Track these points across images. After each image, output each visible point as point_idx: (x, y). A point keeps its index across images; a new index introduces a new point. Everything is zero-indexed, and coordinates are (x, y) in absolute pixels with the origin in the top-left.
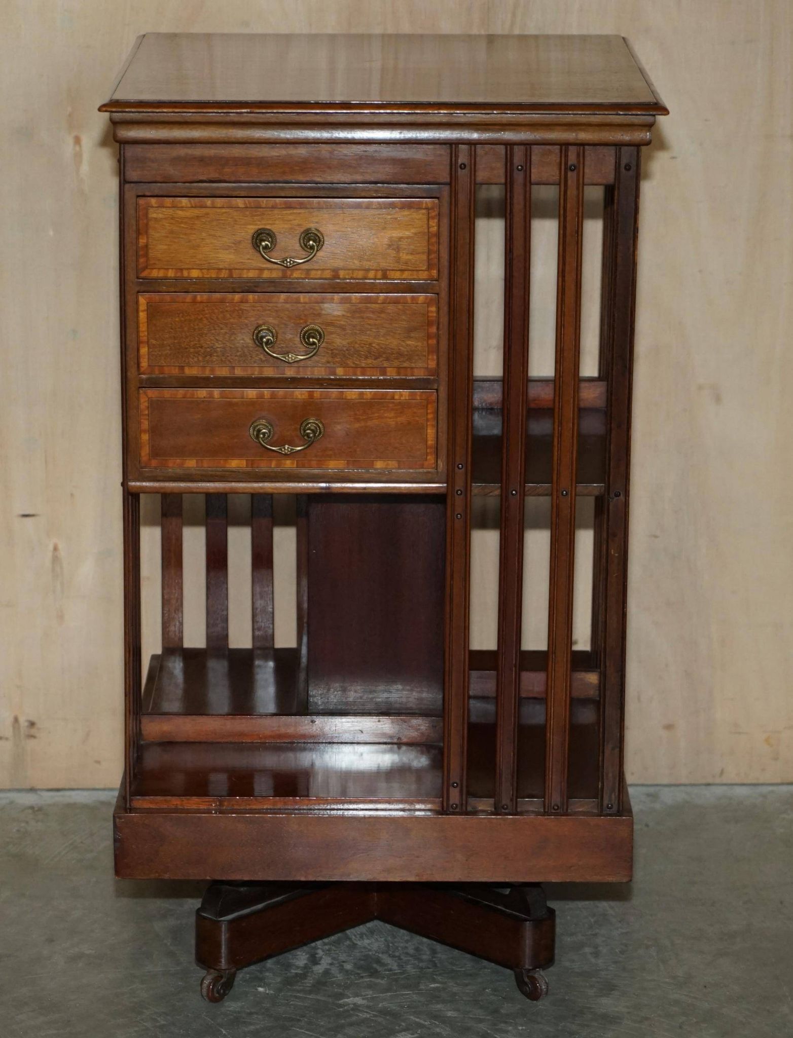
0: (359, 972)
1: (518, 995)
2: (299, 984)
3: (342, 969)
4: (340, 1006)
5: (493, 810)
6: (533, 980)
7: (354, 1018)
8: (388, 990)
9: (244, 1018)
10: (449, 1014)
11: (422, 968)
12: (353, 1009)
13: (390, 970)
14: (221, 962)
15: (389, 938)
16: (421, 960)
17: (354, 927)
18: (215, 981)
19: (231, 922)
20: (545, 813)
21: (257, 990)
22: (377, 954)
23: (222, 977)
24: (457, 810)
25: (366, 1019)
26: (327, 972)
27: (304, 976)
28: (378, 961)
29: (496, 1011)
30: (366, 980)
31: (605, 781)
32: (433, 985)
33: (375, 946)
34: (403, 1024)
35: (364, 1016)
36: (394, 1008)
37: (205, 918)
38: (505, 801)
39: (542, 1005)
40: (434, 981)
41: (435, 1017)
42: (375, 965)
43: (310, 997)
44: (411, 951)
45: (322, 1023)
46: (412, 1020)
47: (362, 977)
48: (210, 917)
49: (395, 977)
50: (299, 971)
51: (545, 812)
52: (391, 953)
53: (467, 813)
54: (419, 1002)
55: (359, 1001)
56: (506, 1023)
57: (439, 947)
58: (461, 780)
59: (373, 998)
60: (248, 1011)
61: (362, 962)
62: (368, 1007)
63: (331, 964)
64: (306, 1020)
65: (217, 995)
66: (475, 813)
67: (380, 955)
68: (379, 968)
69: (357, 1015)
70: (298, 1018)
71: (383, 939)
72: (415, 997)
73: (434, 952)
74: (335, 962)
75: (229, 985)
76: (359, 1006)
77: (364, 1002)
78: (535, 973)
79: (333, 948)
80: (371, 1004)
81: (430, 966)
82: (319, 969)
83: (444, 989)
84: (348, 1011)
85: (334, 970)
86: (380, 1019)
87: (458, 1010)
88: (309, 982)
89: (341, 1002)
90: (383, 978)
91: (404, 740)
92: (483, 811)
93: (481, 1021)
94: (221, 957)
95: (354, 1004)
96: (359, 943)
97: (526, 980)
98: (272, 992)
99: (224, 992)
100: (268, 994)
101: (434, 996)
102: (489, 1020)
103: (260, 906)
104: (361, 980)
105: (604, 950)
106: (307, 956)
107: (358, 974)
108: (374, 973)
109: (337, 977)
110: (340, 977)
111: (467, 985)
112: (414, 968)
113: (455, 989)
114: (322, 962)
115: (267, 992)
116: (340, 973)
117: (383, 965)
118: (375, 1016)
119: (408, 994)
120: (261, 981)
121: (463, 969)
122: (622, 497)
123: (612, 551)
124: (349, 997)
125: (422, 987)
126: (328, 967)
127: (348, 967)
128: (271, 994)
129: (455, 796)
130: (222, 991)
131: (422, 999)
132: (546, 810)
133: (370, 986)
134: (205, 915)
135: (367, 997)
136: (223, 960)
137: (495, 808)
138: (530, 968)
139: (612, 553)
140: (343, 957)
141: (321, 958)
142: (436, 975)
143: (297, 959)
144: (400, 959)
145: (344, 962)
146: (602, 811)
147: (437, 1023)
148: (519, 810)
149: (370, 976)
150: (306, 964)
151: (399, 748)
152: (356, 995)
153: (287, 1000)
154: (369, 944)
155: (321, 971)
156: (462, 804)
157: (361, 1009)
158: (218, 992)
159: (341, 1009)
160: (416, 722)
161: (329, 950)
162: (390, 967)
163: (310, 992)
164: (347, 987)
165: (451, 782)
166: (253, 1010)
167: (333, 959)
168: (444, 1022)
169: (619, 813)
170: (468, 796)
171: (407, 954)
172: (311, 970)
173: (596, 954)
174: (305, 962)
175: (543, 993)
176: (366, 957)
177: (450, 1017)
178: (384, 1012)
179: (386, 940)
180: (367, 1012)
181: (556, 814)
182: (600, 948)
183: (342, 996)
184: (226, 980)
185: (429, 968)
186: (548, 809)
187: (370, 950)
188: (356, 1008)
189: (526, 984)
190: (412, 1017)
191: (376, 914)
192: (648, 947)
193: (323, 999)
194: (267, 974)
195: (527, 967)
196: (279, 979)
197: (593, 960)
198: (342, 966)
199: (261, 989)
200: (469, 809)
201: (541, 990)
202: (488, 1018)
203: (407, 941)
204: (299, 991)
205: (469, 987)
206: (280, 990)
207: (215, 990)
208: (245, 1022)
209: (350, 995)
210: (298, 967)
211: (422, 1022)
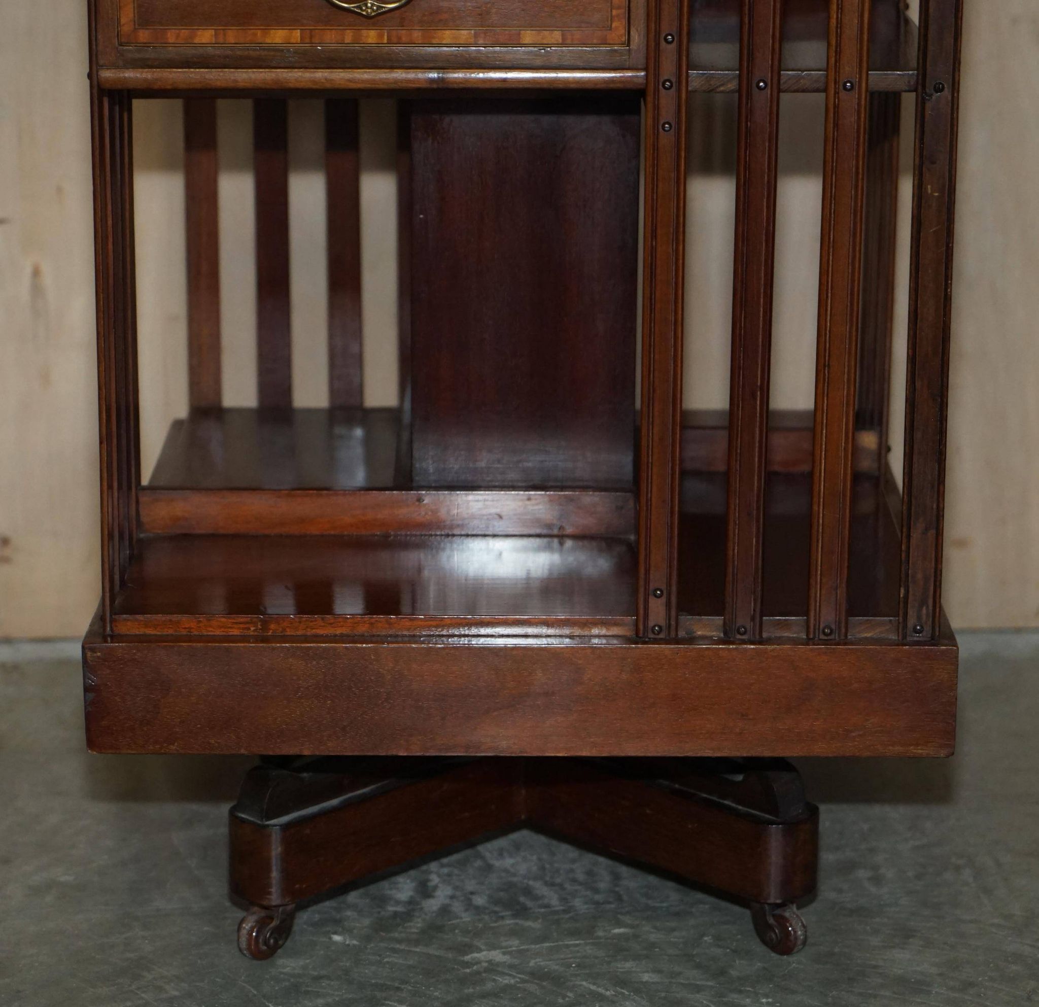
0: (497, 909)
1: (759, 948)
2: (400, 929)
3: (469, 905)
4: (467, 965)
5: (722, 635)
6: (782, 922)
7: (489, 986)
8: (544, 938)
9: (307, 986)
10: (646, 977)
11: (597, 903)
12: (486, 970)
13: (547, 906)
14: (270, 893)
15: (545, 856)
16: (596, 891)
17: (488, 839)
18: (261, 925)
19: (285, 827)
20: (808, 641)
21: (330, 938)
22: (526, 881)
23: (271, 918)
24: (662, 636)
25: (508, 987)
26: (445, 911)
27: (408, 916)
28: (528, 892)
29: (722, 972)
30: (508, 922)
31: (911, 585)
32: (617, 931)
33: (523, 869)
34: (570, 994)
35: (506, 981)
36: (557, 967)
37: (243, 821)
38: (743, 620)
39: (796, 962)
40: (619, 924)
41: (621, 982)
42: (522, 899)
43: (418, 950)
44: (581, 877)
45: (436, 994)
46: (585, 988)
47: (503, 918)
48: (252, 819)
49: (556, 917)
50: (399, 909)
51: (808, 639)
52: (548, 879)
53: (677, 641)
54: (596, 957)
55: (497, 956)
56: (740, 992)
57: (624, 870)
58: (669, 585)
59: (520, 952)
60: (316, 973)
61: (502, 894)
62: (511, 967)
63: (452, 897)
64: (410, 988)
65: (265, 948)
66: (691, 640)
67: (531, 883)
68: (529, 904)
69: (494, 980)
70: (397, 985)
71: (535, 857)
72: (589, 950)
73: (616, 877)
74: (458, 893)
75: (284, 931)
76: (498, 964)
77: (506, 958)
78: (784, 911)
79: (456, 871)
80: (516, 961)
81: (611, 900)
82: (432, 905)
83: (636, 936)
84: (478, 973)
85: (457, 907)
86: (532, 987)
87: (659, 971)
88: (417, 924)
89: (467, 958)
90: (536, 919)
91: (569, 530)
92: (703, 638)
93: (698, 989)
94: (269, 885)
95: (490, 962)
96: (497, 863)
97: (771, 921)
98: (355, 942)
99: (276, 941)
100: (348, 945)
101: (618, 949)
102: (712, 987)
103: (335, 802)
104: (500, 923)
105: (889, 873)
106: (414, 884)
107: (496, 912)
108: (521, 912)
109: (461, 918)
110: (466, 917)
111: (673, 930)
112: (586, 903)
113: (653, 937)
114: (438, 893)
115: (347, 943)
116: (466, 910)
117: (536, 898)
118: (523, 981)
119: (577, 945)
120: (337, 924)
121: (665, 905)
122: (947, 93)
123: (929, 187)
124: (479, 950)
125: (600, 933)
126: (447, 901)
127: (479, 901)
128: (354, 945)
129: (657, 611)
130: (272, 941)
131: (601, 953)
132: (811, 636)
133: (514, 933)
134: (243, 816)
135: (510, 949)
136: (273, 890)
137: (725, 633)
138: (779, 901)
139: (929, 191)
140: (470, 886)
141: (436, 888)
142: (621, 914)
143: (398, 889)
144: (564, 889)
145: (472, 893)
146: (904, 637)
147: (627, 993)
148: (765, 635)
149: (515, 916)
150: (411, 897)
151: (561, 544)
152: (492, 947)
153: (380, 956)
154: (513, 865)
155: (435, 908)
156: (669, 626)
157: (500, 969)
158: (266, 943)
159: (468, 971)
160: (589, 498)
161: (449, 875)
162: (546, 901)
163: (417, 942)
164: (478, 934)
165: (652, 587)
166: (323, 972)
167: (456, 888)
168: (637, 991)
169: (933, 641)
170: (681, 613)
171: (574, 881)
172: (419, 907)
173: (877, 880)
174: (411, 893)
175: (799, 942)
176: (509, 887)
177: (646, 982)
178: (538, 975)
179: (540, 859)
180: (510, 975)
181: (826, 643)
182: (882, 871)
183: (468, 948)
184: (278, 922)
185: (609, 903)
186: (814, 633)
187: (514, 875)
188: (492, 968)
189: (770, 928)
190: (584, 983)
191: (523, 817)
192: (958, 869)
193: (436, 953)
194: (349, 913)
195: (772, 900)
196: (367, 922)
197: (873, 890)
198: (470, 900)
199: (337, 938)
200: (682, 634)
201: (796, 938)
202: (710, 983)
203: (573, 861)
204: (400, 941)
205: (676, 934)
206: (368, 939)
207: (261, 940)
208: (307, 993)
209: (483, 947)
210: (398, 902)
211: (601, 990)
